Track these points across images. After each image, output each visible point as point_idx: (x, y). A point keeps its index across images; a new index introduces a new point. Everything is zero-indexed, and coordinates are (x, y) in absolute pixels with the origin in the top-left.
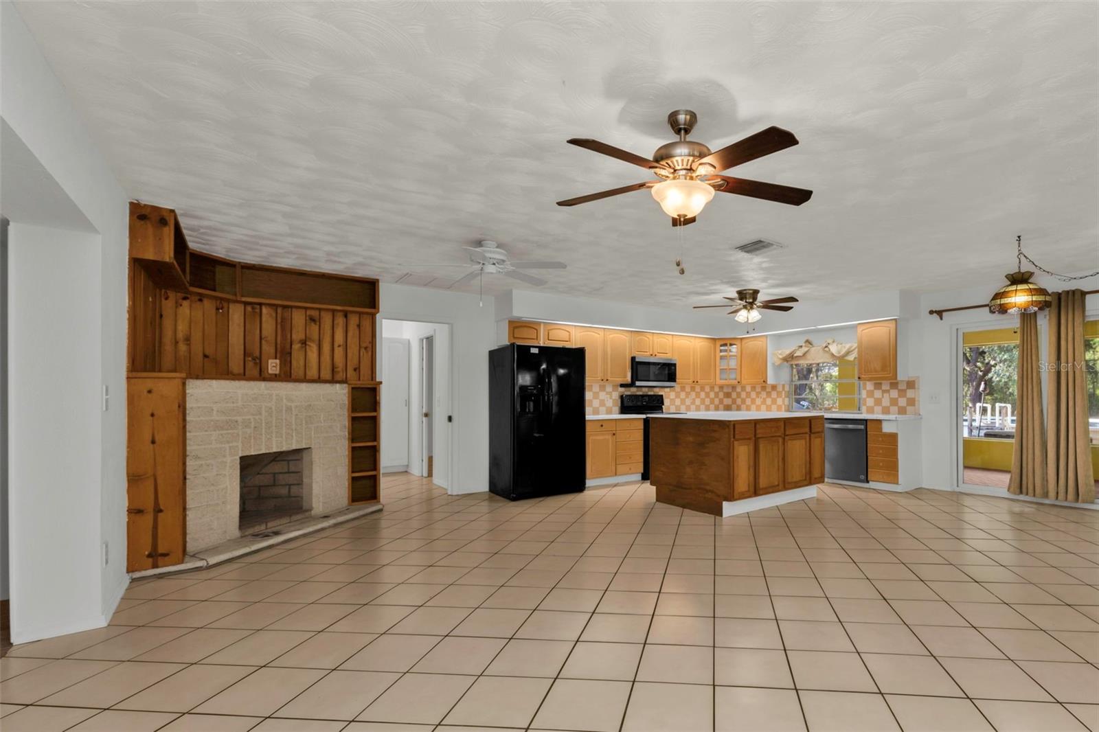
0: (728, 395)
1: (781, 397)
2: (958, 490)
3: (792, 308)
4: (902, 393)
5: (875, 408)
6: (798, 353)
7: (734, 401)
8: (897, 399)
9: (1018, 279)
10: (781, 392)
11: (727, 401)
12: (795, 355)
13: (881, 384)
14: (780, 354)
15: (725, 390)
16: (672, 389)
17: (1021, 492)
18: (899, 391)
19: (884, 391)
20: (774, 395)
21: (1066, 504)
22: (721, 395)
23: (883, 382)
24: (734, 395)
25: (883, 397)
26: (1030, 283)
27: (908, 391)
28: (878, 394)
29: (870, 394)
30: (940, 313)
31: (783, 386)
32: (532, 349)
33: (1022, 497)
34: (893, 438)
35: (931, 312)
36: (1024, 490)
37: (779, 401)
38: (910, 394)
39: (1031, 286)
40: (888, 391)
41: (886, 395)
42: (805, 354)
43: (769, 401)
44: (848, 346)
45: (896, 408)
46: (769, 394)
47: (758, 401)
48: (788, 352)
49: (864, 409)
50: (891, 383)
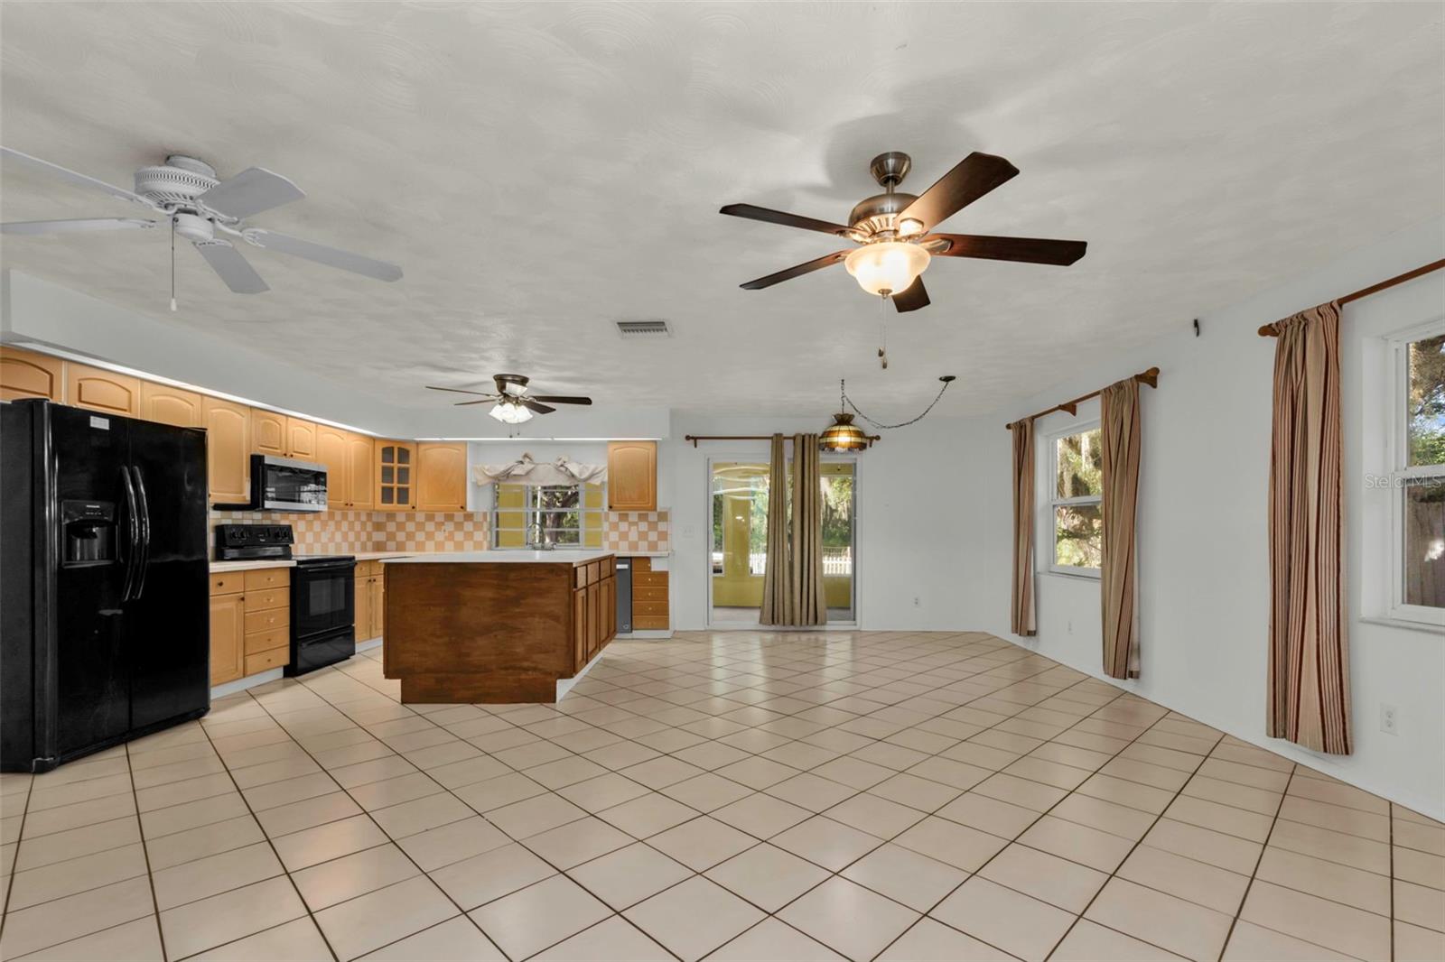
0: (379, 527)
1: (481, 530)
2: (709, 628)
3: (554, 410)
4: (653, 526)
5: (621, 543)
6: (518, 471)
7: (391, 537)
8: (647, 532)
9: (844, 420)
10: (482, 523)
11: (379, 536)
12: (513, 473)
13: (627, 515)
14: (488, 470)
15: (375, 519)
16: (316, 514)
17: (773, 623)
18: (650, 523)
19: (631, 524)
20: (468, 526)
21: (802, 629)
22: (369, 527)
23: (630, 513)
24: (391, 527)
25: (630, 530)
26: (851, 425)
27: (660, 523)
28: (624, 526)
29: (614, 527)
30: (694, 439)
31: (485, 514)
32: (92, 418)
33: (773, 627)
34: (663, 576)
35: (688, 438)
36: (776, 621)
37: (478, 536)
38: (662, 526)
39: (851, 428)
40: (636, 524)
41: (634, 528)
42: (528, 473)
43: (459, 536)
44: (592, 467)
45: (645, 544)
46: (459, 526)
47: (439, 536)
48: (501, 468)
49: (606, 544)
50: (640, 515)
